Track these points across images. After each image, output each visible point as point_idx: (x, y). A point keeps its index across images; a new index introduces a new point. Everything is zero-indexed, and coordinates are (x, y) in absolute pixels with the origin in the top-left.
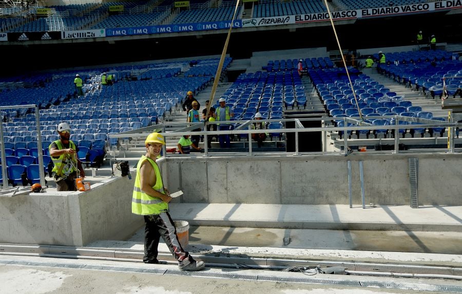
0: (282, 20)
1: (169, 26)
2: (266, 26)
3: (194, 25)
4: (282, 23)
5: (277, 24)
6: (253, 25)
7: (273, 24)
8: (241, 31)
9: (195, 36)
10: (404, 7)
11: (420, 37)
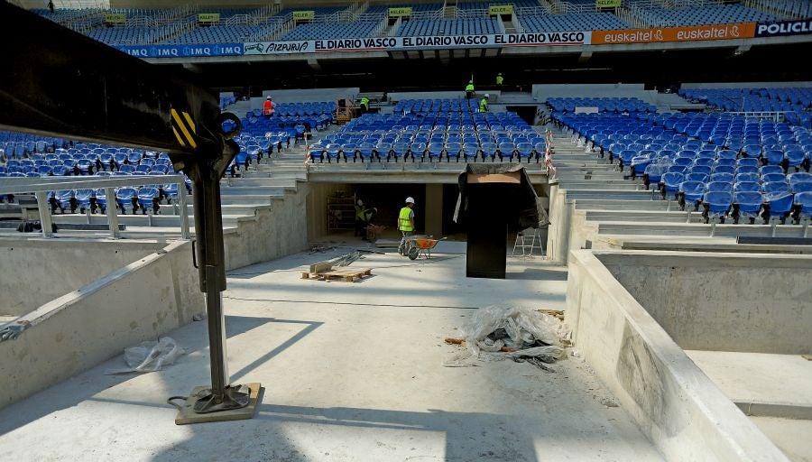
0: (297, 46)
1: (144, 47)
2: (276, 55)
3: (180, 48)
4: (298, 51)
5: (290, 52)
6: (258, 52)
7: (285, 51)
8: (243, 59)
9: (181, 65)
10: (457, 38)
11: (500, 80)
